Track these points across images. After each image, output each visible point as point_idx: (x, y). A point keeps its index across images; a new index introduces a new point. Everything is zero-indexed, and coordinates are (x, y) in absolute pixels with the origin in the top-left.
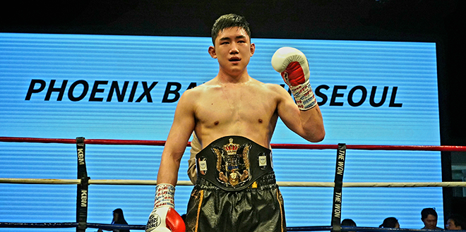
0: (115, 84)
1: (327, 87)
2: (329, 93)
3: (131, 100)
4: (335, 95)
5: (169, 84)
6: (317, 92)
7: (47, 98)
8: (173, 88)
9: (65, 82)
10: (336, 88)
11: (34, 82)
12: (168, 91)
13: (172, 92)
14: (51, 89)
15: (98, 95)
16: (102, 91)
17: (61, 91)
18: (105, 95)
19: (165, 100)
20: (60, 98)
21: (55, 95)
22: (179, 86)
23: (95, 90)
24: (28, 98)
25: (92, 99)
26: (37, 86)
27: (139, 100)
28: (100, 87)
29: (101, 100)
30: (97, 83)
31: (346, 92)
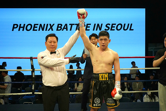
0: (41, 25)
1: (109, 24)
2: (110, 26)
3: (46, 30)
4: (112, 27)
5: (58, 25)
6: (106, 26)
7: (19, 30)
8: (60, 26)
9: (24, 25)
10: (113, 24)
11: (14, 25)
13: (59, 27)
14: (20, 27)
15: (35, 29)
16: (37, 27)
17: (23, 27)
18: (38, 29)
19: (57, 30)
20: (23, 30)
21: (21, 29)
23: (34, 27)
24: (13, 30)
25: (34, 30)
26: (15, 26)
27: (49, 30)
28: (36, 26)
29: (36, 30)
30: (35, 25)
31: (116, 26)
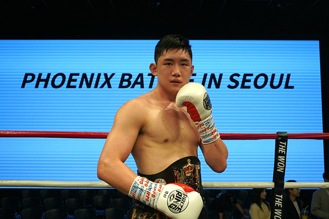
0: (84, 76)
1: (238, 75)
2: (240, 79)
3: (96, 86)
4: (244, 80)
5: (124, 75)
6: (232, 79)
7: (37, 86)
8: (126, 77)
9: (49, 75)
10: (245, 75)
11: (27, 75)
12: (123, 80)
13: (126, 81)
14: (39, 80)
15: (72, 84)
16: (75, 80)
17: (46, 81)
18: (77, 83)
19: (121, 86)
20: (45, 86)
21: (42, 84)
22: (130, 76)
23: (71, 80)
24: (23, 86)
25: (69, 86)
26: (29, 78)
27: (102, 87)
28: (74, 77)
29: (74, 87)
30: (72, 75)
31: (252, 78)
